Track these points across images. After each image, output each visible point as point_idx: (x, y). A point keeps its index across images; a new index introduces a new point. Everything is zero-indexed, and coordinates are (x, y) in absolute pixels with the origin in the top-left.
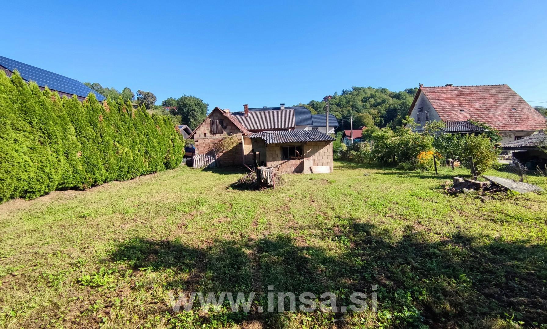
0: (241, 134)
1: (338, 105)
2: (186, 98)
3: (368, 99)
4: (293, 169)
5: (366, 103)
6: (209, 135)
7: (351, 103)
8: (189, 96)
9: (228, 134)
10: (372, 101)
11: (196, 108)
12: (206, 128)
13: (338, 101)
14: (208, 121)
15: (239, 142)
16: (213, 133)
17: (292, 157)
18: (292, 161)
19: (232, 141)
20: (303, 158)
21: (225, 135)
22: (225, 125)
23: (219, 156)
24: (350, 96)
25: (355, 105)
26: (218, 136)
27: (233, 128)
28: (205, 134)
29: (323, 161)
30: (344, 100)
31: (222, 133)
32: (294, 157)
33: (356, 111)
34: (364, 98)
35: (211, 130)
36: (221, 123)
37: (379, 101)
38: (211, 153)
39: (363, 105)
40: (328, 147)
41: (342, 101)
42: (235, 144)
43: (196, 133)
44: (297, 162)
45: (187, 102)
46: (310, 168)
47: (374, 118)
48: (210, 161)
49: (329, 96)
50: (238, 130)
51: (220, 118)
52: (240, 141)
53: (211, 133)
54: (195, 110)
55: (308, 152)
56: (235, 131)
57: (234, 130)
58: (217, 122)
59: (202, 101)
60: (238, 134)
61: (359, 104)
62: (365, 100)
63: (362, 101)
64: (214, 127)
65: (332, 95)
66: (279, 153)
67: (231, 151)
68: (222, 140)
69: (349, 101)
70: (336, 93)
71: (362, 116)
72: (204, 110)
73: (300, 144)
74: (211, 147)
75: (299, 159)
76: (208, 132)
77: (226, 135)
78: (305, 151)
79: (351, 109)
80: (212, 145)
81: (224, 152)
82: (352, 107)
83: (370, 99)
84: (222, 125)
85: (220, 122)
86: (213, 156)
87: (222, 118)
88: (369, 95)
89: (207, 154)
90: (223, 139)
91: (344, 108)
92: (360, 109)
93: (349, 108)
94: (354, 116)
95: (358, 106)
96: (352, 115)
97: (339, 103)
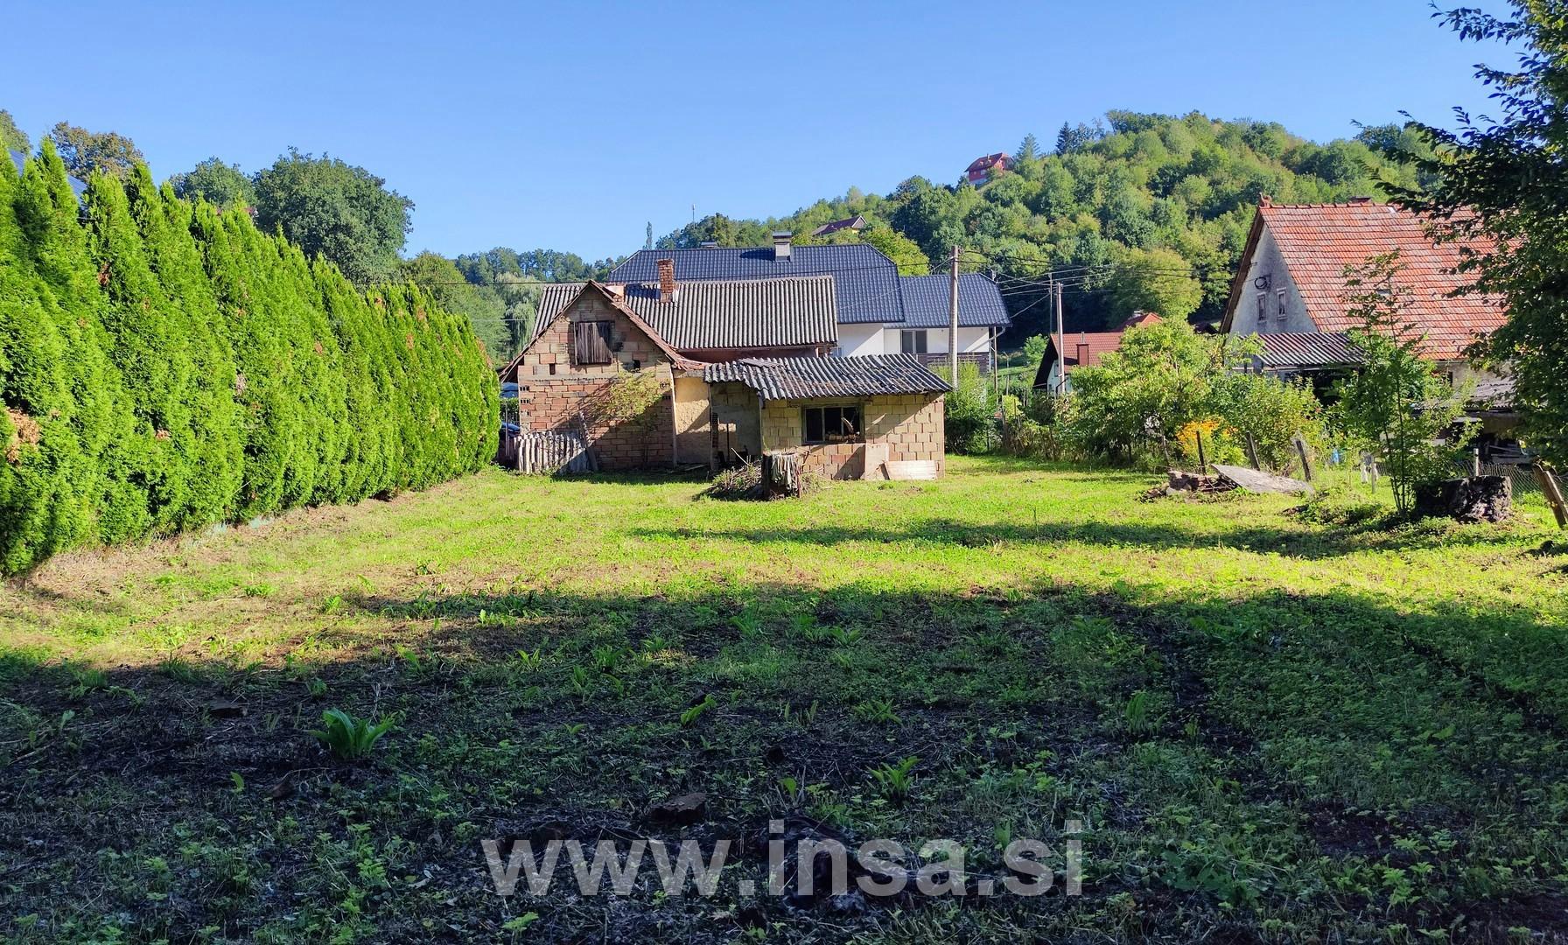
0: (667, 366)
1: (1037, 205)
2: (305, 168)
3: (1180, 180)
4: (834, 469)
5: (1170, 199)
6: (563, 369)
7: (1098, 197)
8: (317, 156)
9: (627, 367)
10: (1200, 187)
11: (354, 221)
12: (554, 348)
13: (1035, 187)
14: (563, 325)
15: (661, 392)
16: (579, 362)
17: (832, 437)
18: (830, 449)
19: (642, 388)
20: (861, 440)
21: (615, 370)
22: (616, 336)
23: (597, 436)
24: (1092, 162)
25: (1118, 206)
26: (593, 372)
27: (645, 347)
28: (552, 366)
29: (918, 447)
30: (1067, 183)
31: (608, 363)
32: (839, 438)
33: (1120, 237)
34: (1162, 173)
35: (572, 355)
36: (606, 330)
37: (1232, 187)
38: (571, 427)
39: (1156, 207)
40: (929, 408)
41: (1055, 188)
42: (651, 399)
43: (522, 362)
44: (847, 450)
45: (305, 187)
46: (883, 467)
47: (1202, 273)
48: (572, 452)
49: (996, 157)
50: (662, 356)
51: (601, 317)
52: (667, 389)
53: (572, 364)
54: (347, 230)
55: (875, 422)
56: (650, 357)
57: (647, 353)
58: (590, 328)
59: (379, 183)
60: (659, 367)
61: (1138, 199)
62: (1165, 184)
63: (1152, 185)
64: (581, 344)
65: (1010, 152)
66: (796, 424)
67: (637, 420)
68: (607, 386)
69: (1090, 188)
70: (1028, 142)
71: (1146, 265)
72: (391, 228)
73: (856, 401)
74: (573, 407)
75: (851, 442)
76: (563, 358)
77: (622, 369)
78: (867, 418)
79: (1095, 225)
80: (574, 400)
81: (612, 423)
82: (1103, 215)
83: (1191, 180)
84: (608, 341)
85: (600, 330)
86: (577, 437)
87: (608, 316)
88: (1185, 159)
89: (558, 431)
90: (610, 382)
91: (1063, 221)
92: (1136, 229)
93: (1089, 220)
94: (1106, 262)
95: (1131, 216)
96: (1101, 258)
97: (1039, 196)
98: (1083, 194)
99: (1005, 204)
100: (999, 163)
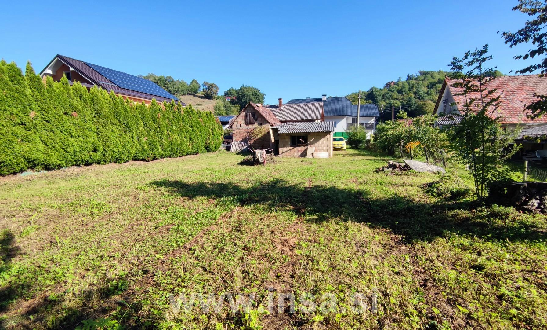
1: (400, 92)
2: (245, 88)
3: (435, 85)
4: (299, 154)
5: (432, 90)
6: (243, 125)
7: (414, 90)
8: (247, 86)
9: (259, 124)
11: (253, 98)
12: (241, 120)
13: (400, 88)
14: (243, 114)
16: (247, 124)
17: (298, 145)
18: (298, 148)
19: (262, 130)
20: (307, 145)
21: (256, 125)
22: (256, 117)
23: (251, 143)
24: (414, 82)
25: (419, 91)
26: (251, 127)
27: (263, 119)
28: (241, 124)
29: (324, 148)
30: (407, 86)
31: (254, 124)
32: (300, 145)
33: (419, 98)
34: (430, 83)
35: (245, 122)
39: (428, 91)
40: (328, 136)
41: (404, 88)
42: (264, 133)
43: (233, 124)
44: (303, 148)
45: (245, 92)
46: (312, 154)
48: (244, 146)
50: (267, 122)
51: (252, 112)
52: (268, 131)
53: (245, 124)
54: (252, 100)
55: (311, 140)
57: (263, 121)
58: (250, 115)
59: (259, 91)
60: (267, 125)
61: (424, 90)
62: (431, 86)
63: (428, 87)
64: (248, 118)
65: (395, 81)
66: (288, 141)
67: (260, 139)
68: (253, 129)
69: (413, 88)
70: (400, 79)
71: (424, 104)
72: (261, 100)
73: (305, 134)
74: (245, 135)
75: (304, 146)
76: (243, 122)
78: (309, 139)
79: (413, 96)
80: (246, 133)
81: (255, 139)
82: (415, 93)
83: (438, 85)
84: (254, 118)
85: (252, 115)
86: (246, 143)
87: (254, 112)
88: (436, 80)
89: (242, 141)
90: (255, 128)
91: (405, 95)
92: (423, 96)
93: (411, 94)
94: (415, 104)
95: (422, 93)
96: (413, 102)
97: (400, 90)
98: (411, 89)
99: (392, 92)
100: (393, 83)
